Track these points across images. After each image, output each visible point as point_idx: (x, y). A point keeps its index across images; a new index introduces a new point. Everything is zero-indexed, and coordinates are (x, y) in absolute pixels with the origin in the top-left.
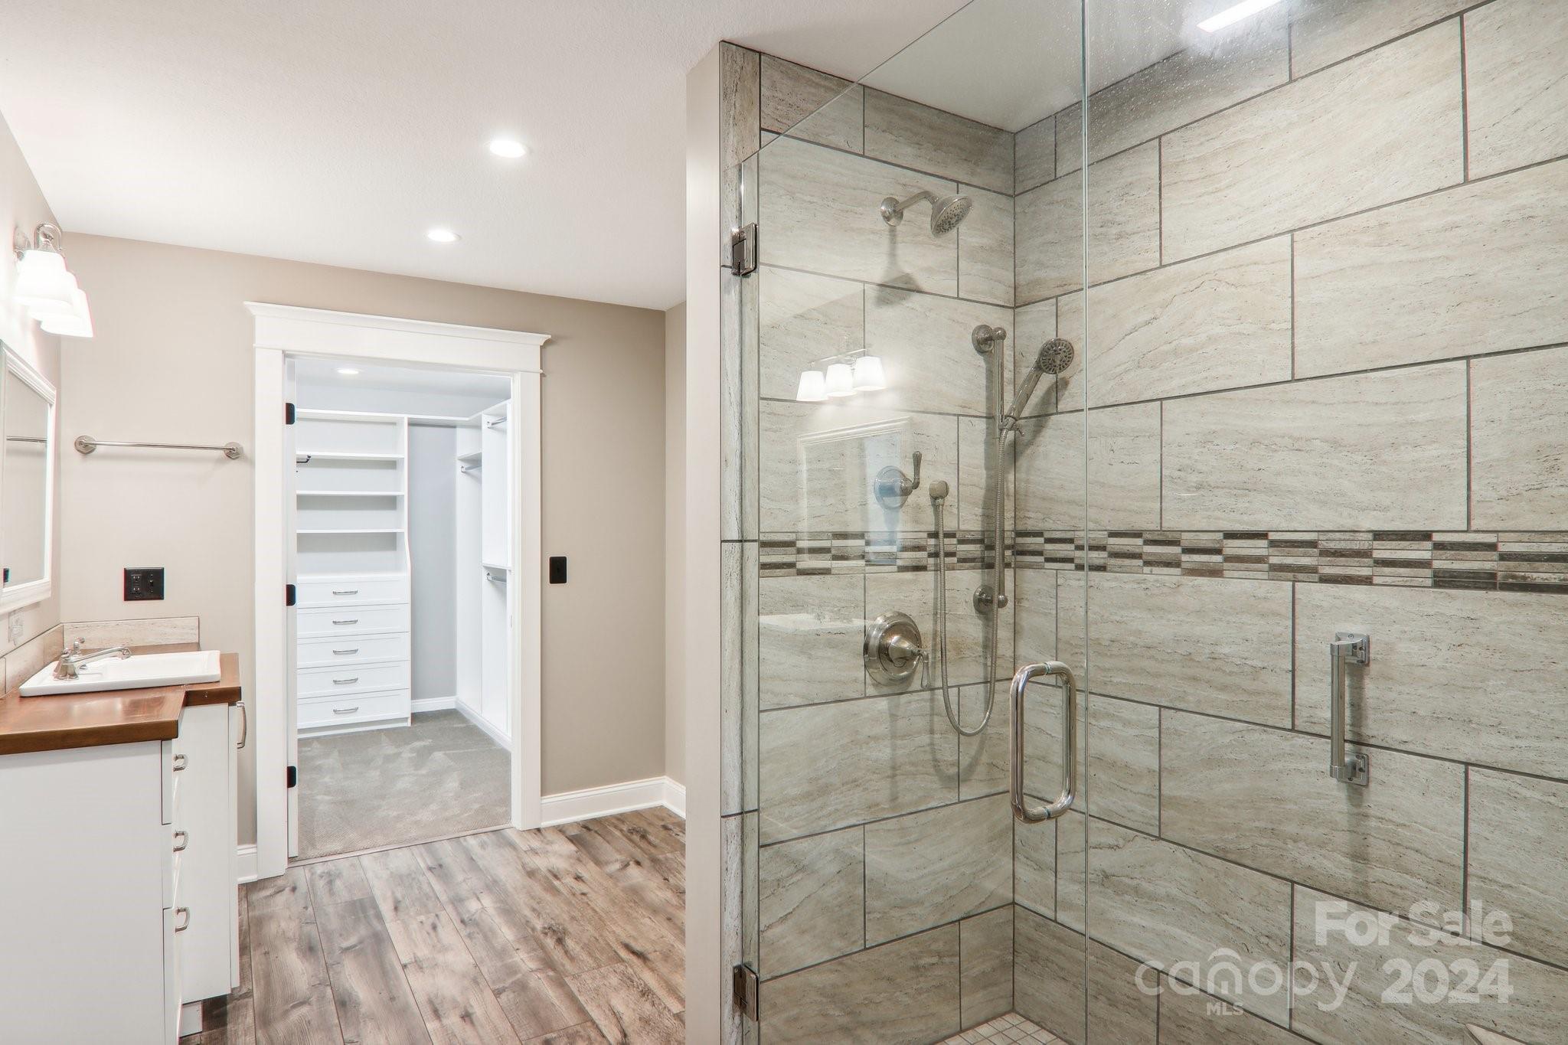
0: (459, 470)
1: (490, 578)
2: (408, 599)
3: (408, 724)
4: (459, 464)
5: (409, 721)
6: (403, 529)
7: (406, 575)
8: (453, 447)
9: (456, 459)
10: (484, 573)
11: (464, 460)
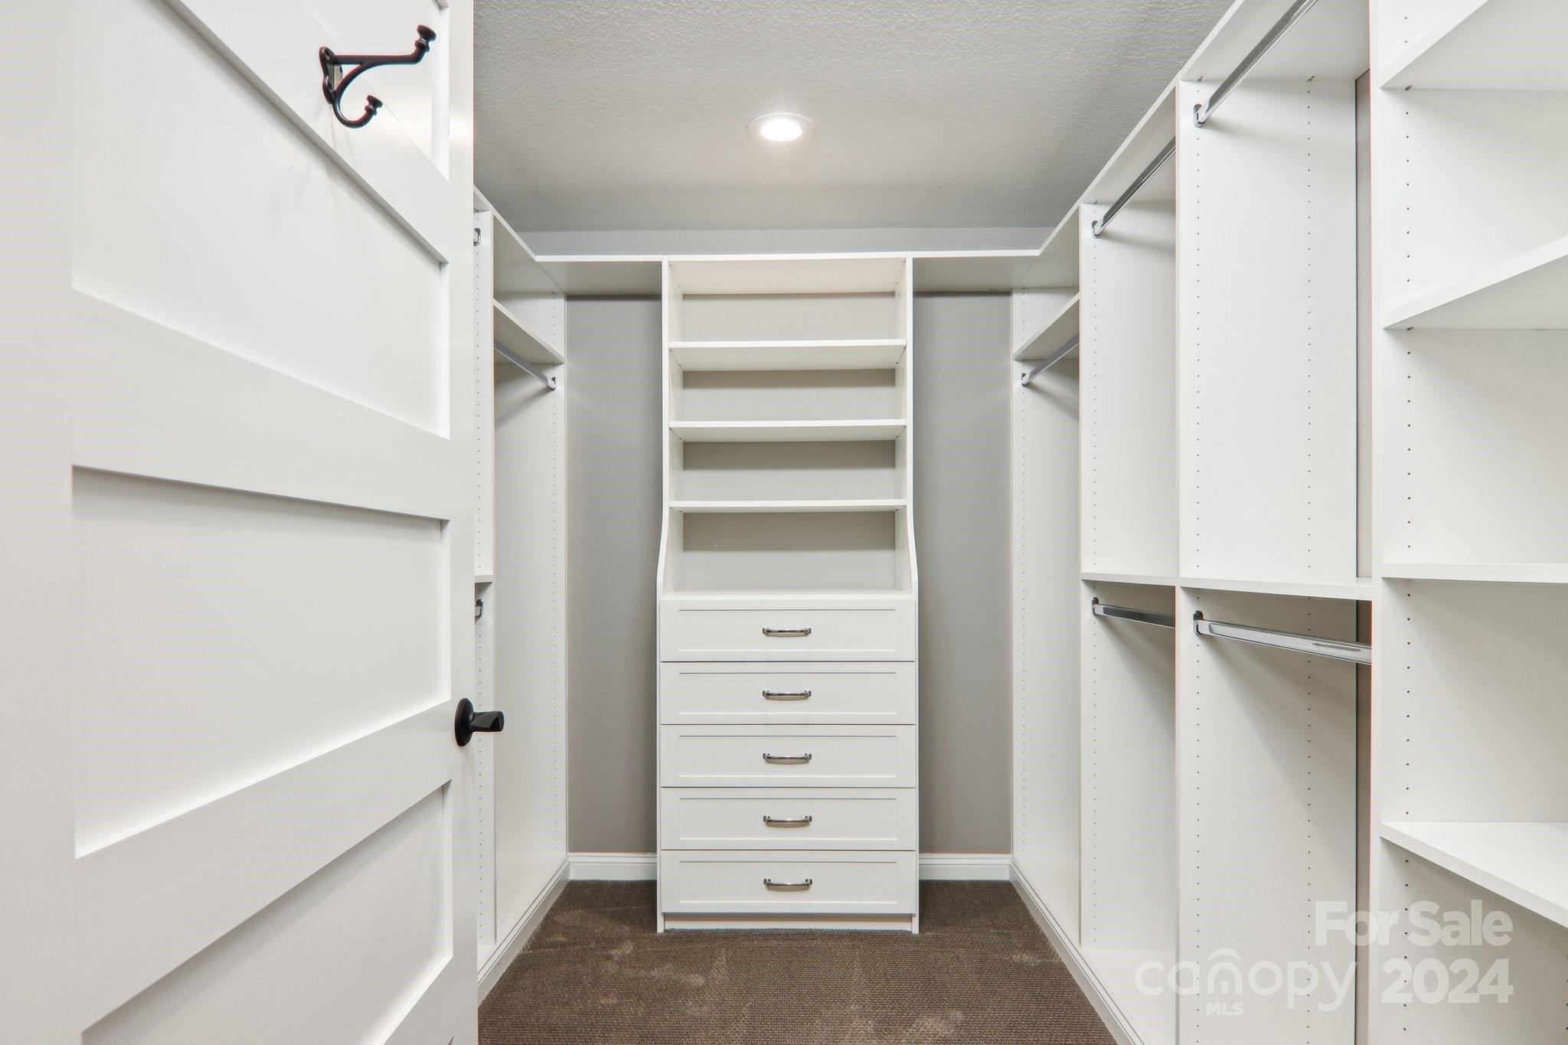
0: (1017, 384)
1: (1100, 610)
2: (911, 651)
3: (914, 928)
4: (1018, 372)
5: (916, 921)
6: (907, 501)
7: (909, 598)
8: (1005, 335)
9: (1012, 357)
10: (1086, 596)
11: (1024, 360)
